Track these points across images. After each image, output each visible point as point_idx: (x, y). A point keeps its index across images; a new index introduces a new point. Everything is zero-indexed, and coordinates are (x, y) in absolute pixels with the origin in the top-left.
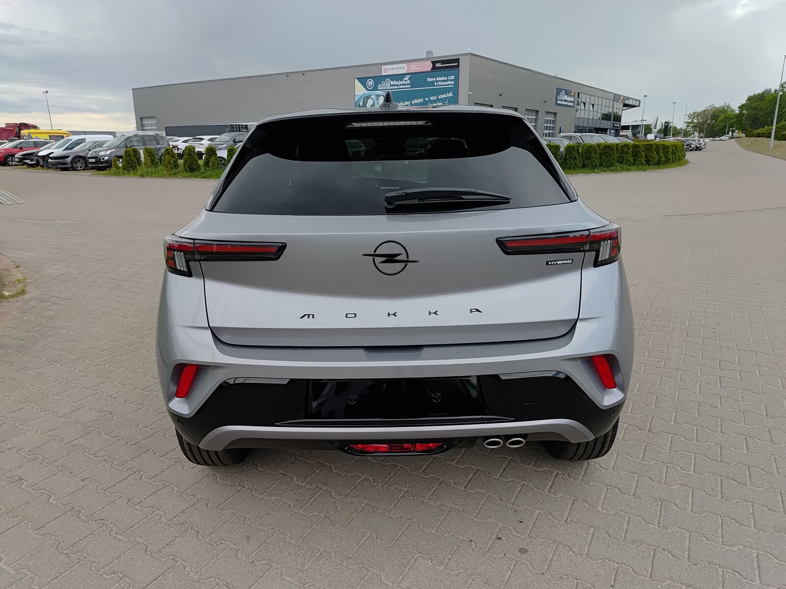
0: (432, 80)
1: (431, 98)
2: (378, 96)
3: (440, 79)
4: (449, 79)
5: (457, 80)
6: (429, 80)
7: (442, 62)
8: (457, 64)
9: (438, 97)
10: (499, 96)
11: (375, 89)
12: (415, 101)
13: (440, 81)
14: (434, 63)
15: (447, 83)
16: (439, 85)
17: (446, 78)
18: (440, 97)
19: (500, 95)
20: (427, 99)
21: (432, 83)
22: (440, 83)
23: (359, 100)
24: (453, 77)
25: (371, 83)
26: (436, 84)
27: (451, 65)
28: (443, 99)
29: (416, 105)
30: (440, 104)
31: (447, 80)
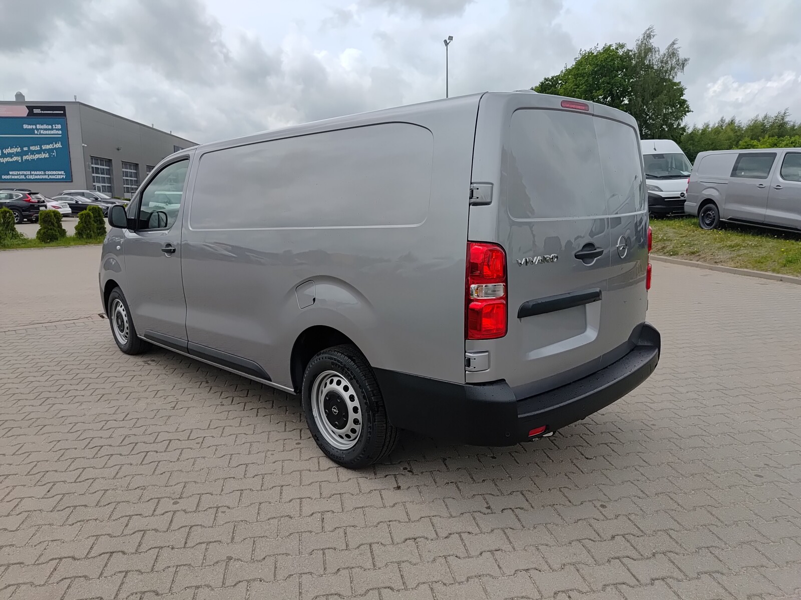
0: (30, 127)
1: (32, 148)
3: (42, 127)
4: (54, 128)
5: (65, 129)
6: (25, 126)
7: (42, 108)
8: (62, 112)
9: (41, 147)
10: (117, 151)
12: (9, 150)
13: (42, 129)
14: (31, 108)
15: (52, 132)
16: (40, 134)
17: (50, 127)
18: (44, 147)
19: (118, 149)
20: (25, 149)
21: (31, 131)
22: (42, 132)
24: (59, 127)
26: (36, 132)
27: (55, 112)
28: (49, 151)
29: (10, 155)
30: (43, 156)
31: (52, 129)
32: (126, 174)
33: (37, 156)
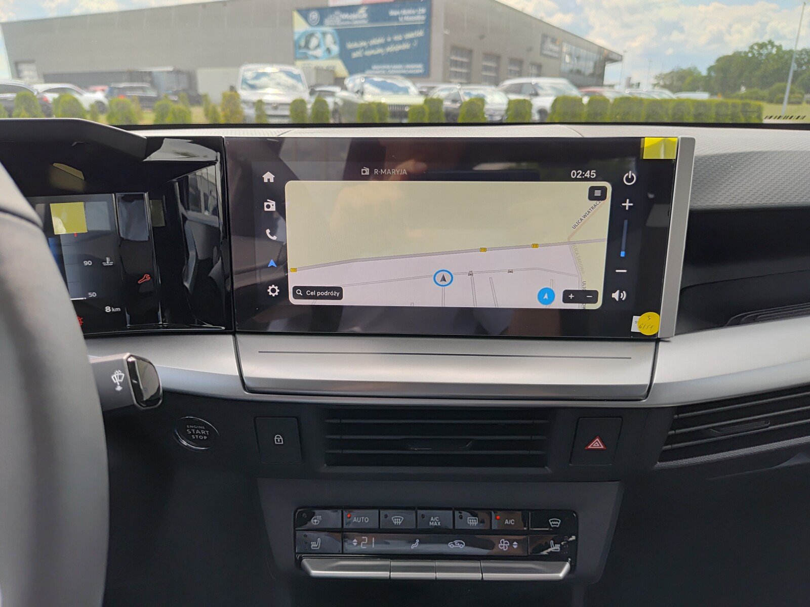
1: (395, 38)
2: (324, 34)
3: (406, 12)
4: (418, 13)
5: (429, 15)
6: (393, 13)
9: (403, 37)
11: (321, 23)
12: (374, 42)
13: (405, 15)
15: (417, 19)
16: (406, 22)
17: (414, 12)
18: (406, 37)
20: (389, 39)
21: (396, 18)
22: (406, 19)
23: (299, 38)
24: (423, 10)
25: (314, 16)
26: (401, 19)
28: (411, 41)
29: (375, 47)
30: (406, 46)
31: (416, 14)
32: (486, 68)
33: (398, 48)
